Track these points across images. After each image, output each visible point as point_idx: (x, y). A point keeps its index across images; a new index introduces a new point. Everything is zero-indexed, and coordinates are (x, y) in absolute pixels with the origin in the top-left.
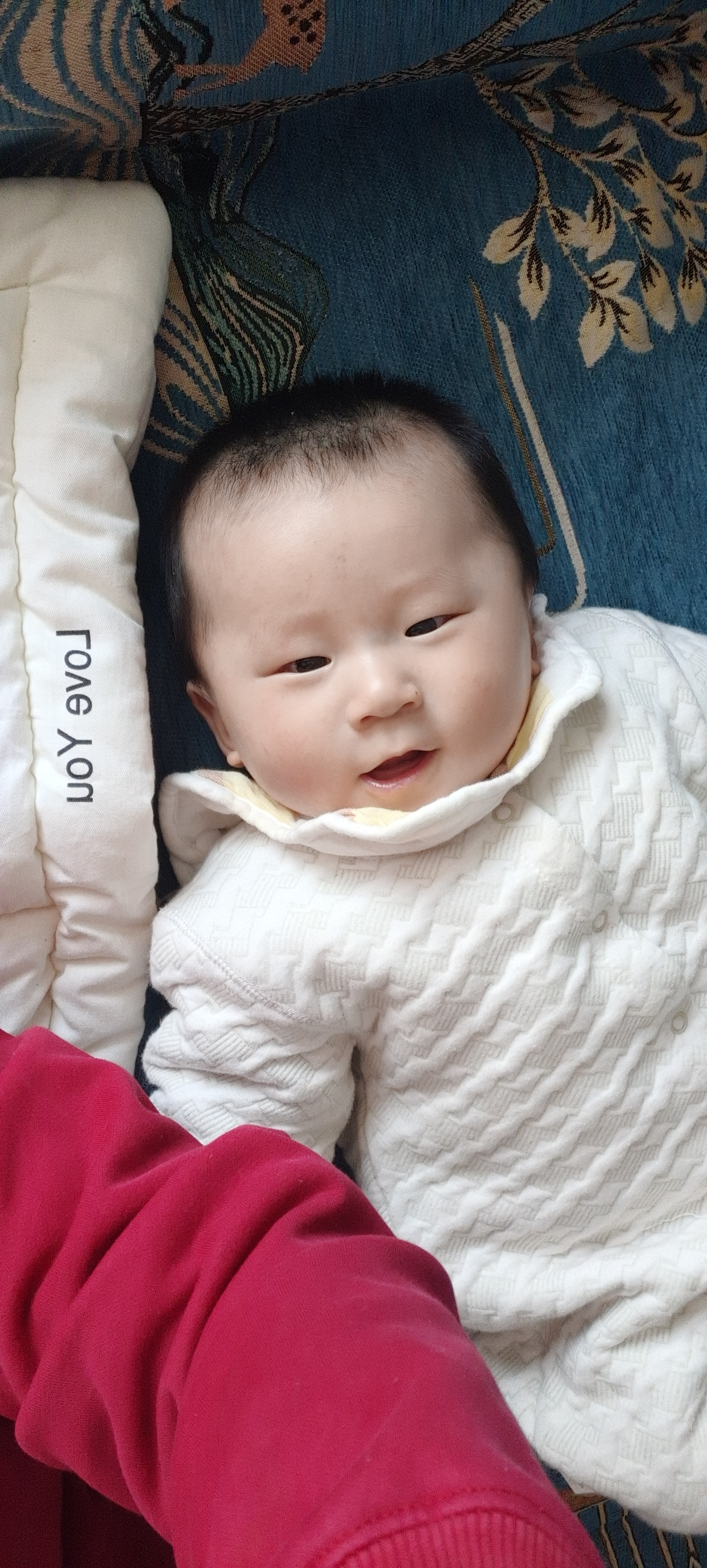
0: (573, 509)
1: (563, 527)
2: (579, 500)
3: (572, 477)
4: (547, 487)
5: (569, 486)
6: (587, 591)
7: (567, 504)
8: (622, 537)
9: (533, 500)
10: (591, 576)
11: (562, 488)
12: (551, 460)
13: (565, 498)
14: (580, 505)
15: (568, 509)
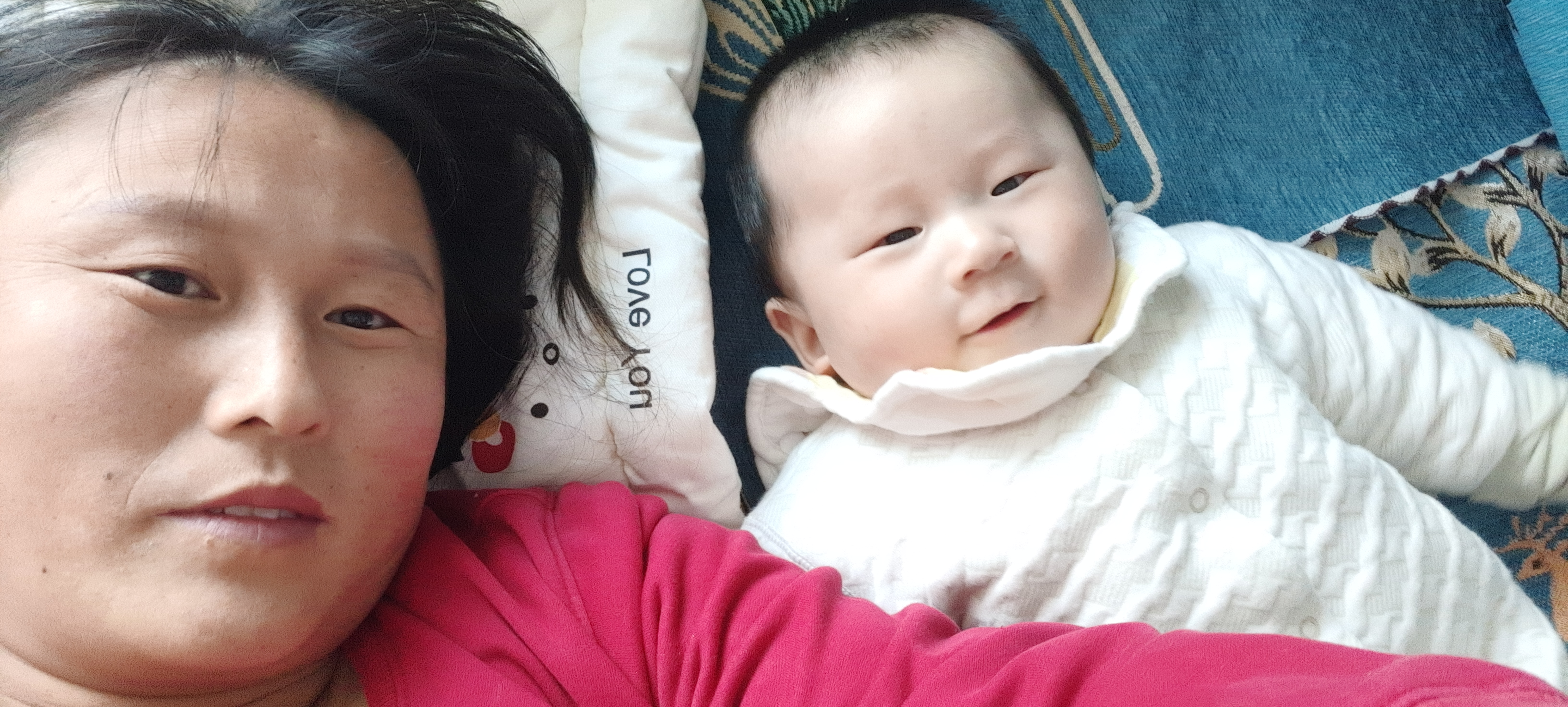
0: (1134, 101)
1: (1127, 120)
2: (1139, 91)
3: (1129, 71)
4: (1104, 83)
5: (1126, 79)
6: (1163, 180)
7: (1127, 96)
8: (1190, 122)
9: (1092, 97)
10: (1164, 165)
11: (1120, 82)
12: (1105, 57)
13: (1125, 92)
14: (1141, 96)
15: (1130, 101)
